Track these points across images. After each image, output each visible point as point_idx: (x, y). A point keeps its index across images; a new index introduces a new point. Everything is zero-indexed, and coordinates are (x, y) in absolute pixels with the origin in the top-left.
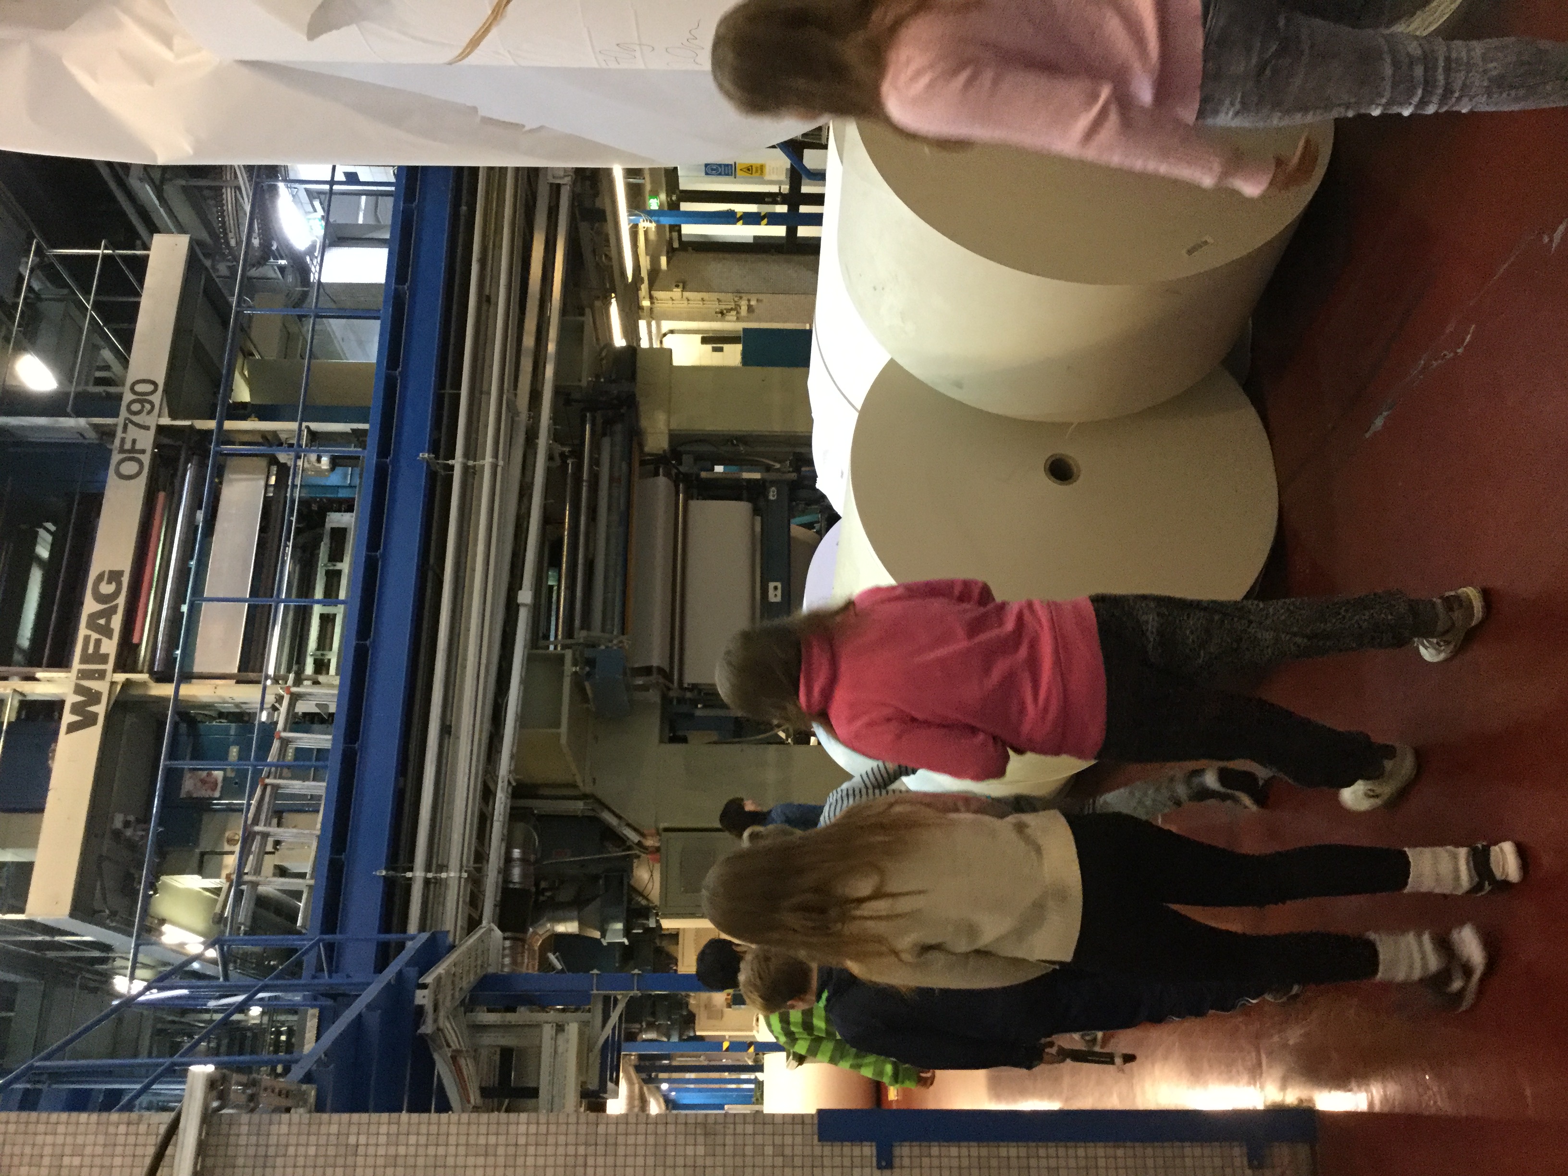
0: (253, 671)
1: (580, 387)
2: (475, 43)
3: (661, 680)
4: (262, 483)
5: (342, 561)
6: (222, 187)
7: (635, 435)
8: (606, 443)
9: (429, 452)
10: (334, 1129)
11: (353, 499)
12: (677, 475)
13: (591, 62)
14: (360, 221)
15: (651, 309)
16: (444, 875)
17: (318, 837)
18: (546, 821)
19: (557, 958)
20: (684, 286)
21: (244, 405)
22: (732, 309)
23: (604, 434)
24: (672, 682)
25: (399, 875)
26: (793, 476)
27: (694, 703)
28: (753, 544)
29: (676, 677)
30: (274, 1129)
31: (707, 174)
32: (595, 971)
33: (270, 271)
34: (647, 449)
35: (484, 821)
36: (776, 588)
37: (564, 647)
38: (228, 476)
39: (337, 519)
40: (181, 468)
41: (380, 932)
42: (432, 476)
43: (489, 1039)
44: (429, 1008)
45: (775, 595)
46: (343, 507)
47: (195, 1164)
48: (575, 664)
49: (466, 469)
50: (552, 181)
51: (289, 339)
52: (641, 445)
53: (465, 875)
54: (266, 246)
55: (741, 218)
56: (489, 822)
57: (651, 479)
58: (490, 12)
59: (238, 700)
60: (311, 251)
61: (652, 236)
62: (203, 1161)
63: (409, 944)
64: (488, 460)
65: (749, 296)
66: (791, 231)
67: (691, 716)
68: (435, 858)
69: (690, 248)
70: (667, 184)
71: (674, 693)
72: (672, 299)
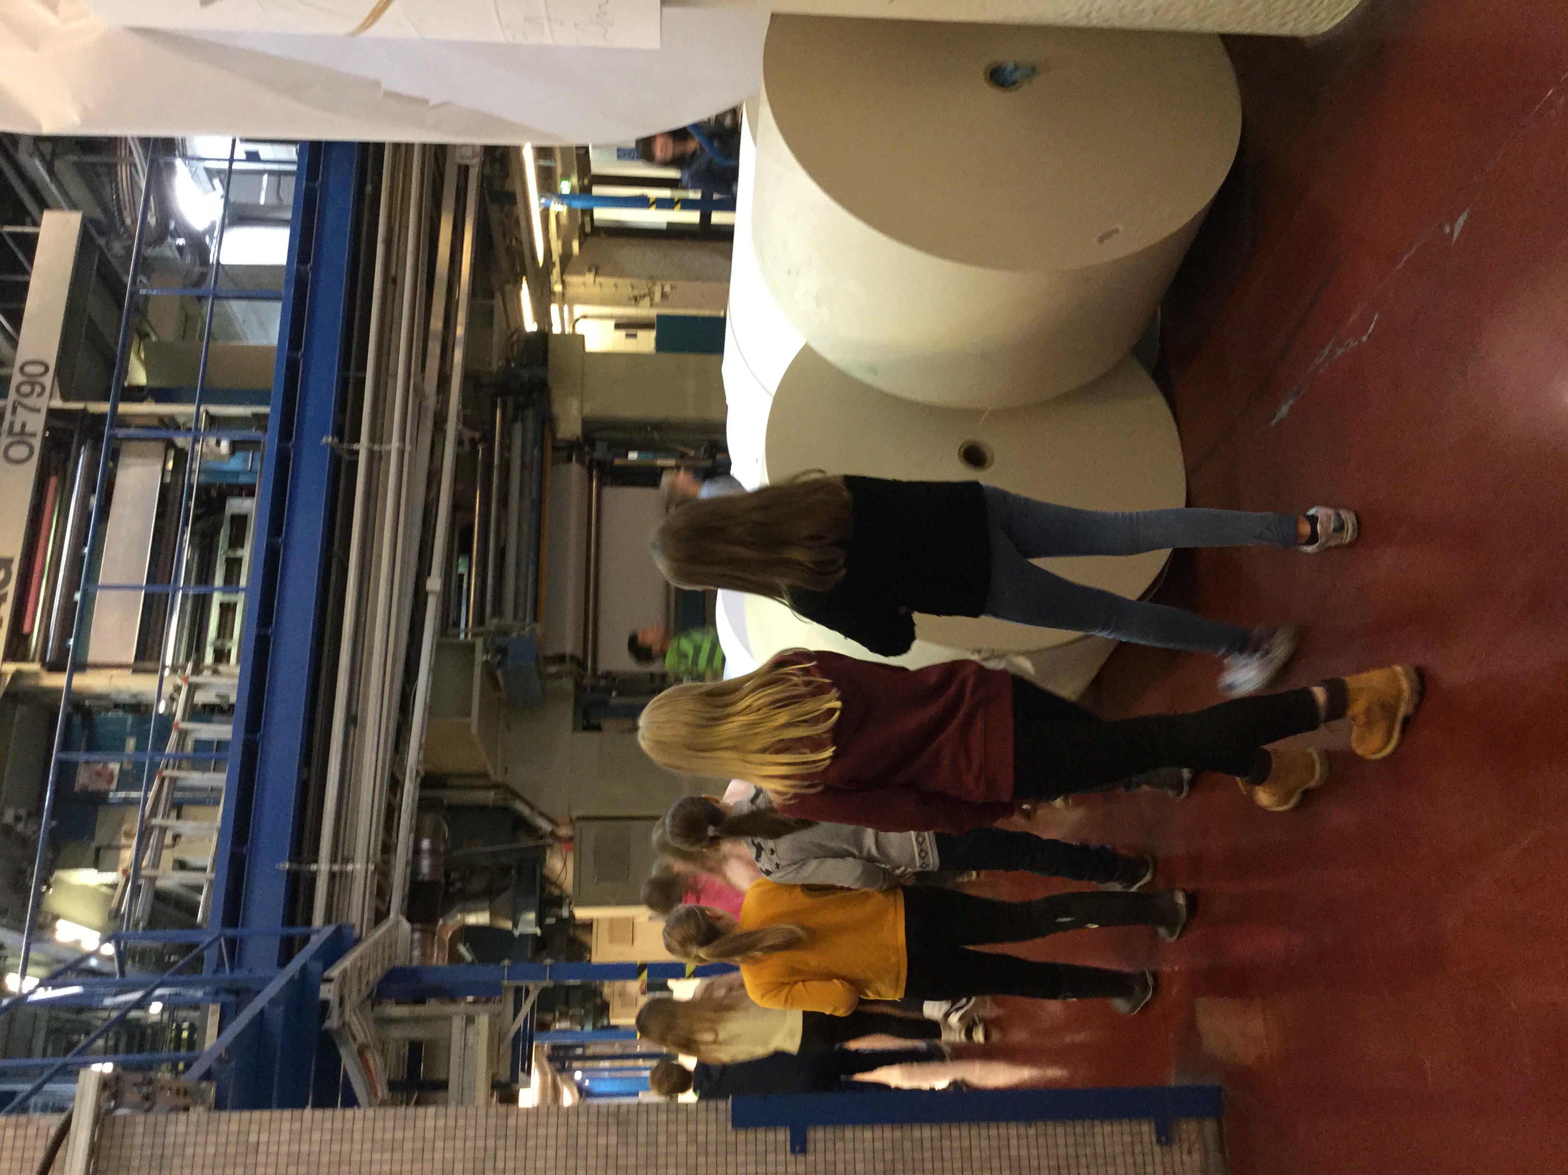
0: (150, 661)
1: (490, 372)
2: (376, 14)
3: (575, 668)
4: (159, 468)
5: (242, 546)
6: (116, 164)
7: (547, 421)
8: (518, 427)
9: (333, 436)
10: (234, 1127)
11: (254, 484)
12: (591, 460)
13: (498, 36)
14: (262, 201)
15: (564, 293)
16: (350, 867)
17: (219, 830)
18: (454, 811)
19: (467, 949)
20: (596, 270)
21: (140, 388)
22: (644, 296)
23: (515, 419)
24: (586, 669)
25: (303, 868)
26: (708, 462)
27: (608, 691)
29: (589, 665)
30: (171, 1128)
32: (507, 963)
33: (167, 251)
34: (560, 435)
35: (391, 813)
37: (475, 635)
38: (123, 461)
39: (237, 505)
40: (74, 452)
41: (283, 926)
42: (336, 461)
43: (397, 1033)
44: (334, 1003)
46: (244, 492)
47: (88, 1167)
48: (486, 651)
49: (371, 454)
50: (459, 160)
51: (187, 321)
52: (554, 431)
53: (372, 867)
54: (163, 224)
55: (654, 203)
56: (396, 813)
57: (564, 466)
59: (135, 690)
60: (210, 231)
61: (564, 220)
63: (314, 938)
64: (395, 444)
65: (663, 282)
66: (706, 217)
67: (604, 704)
68: (340, 850)
69: (602, 233)
70: (578, 165)
71: (586, 682)
72: (584, 284)
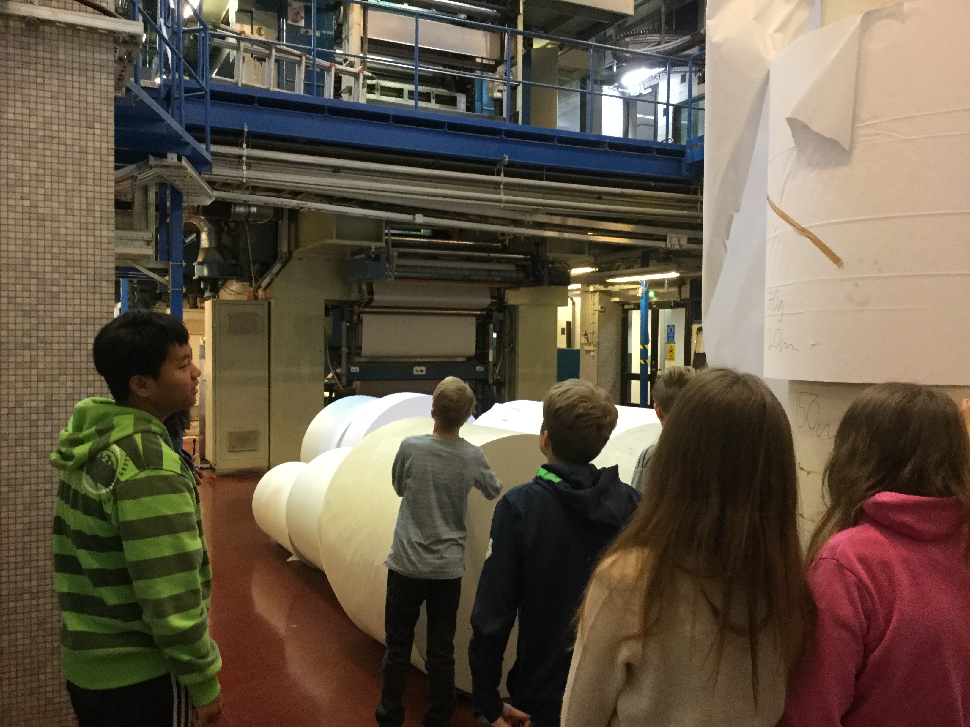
0: (369, 48)
1: (546, 252)
2: (784, 216)
3: (365, 301)
4: (485, 55)
5: (436, 102)
6: (660, 34)
7: (517, 284)
8: (512, 267)
9: (508, 161)
10: (104, 114)
11: (474, 112)
12: (491, 310)
13: (770, 283)
14: (639, 116)
15: (588, 292)
16: (244, 167)
17: (268, 89)
18: (274, 228)
19: (193, 239)
20: (602, 312)
21: (531, 45)
22: (588, 340)
23: (517, 266)
24: (365, 307)
25: (244, 139)
26: (491, 381)
27: (350, 321)
28: (450, 357)
29: (366, 310)
30: (104, 76)
31: (669, 326)
32: (184, 264)
33: (609, 60)
34: (507, 292)
35: (277, 192)
36: (422, 371)
37: (387, 241)
38: (488, 35)
39: (462, 100)
40: (495, 6)
41: (211, 127)
42: (494, 163)
43: (138, 196)
44: (164, 162)
45: (418, 371)
46: (469, 105)
47: (82, 26)
48: (376, 248)
49: (498, 183)
50: (669, 236)
51: (570, 72)
52: (510, 288)
53: (244, 181)
54: (627, 60)
55: (644, 347)
56: (276, 194)
57: (489, 295)
58: (803, 226)
59: (350, 38)
60: (620, 86)
61: (631, 293)
62: (84, 31)
63: (203, 146)
64: (504, 197)
65: (596, 351)
66: (636, 377)
67: (342, 318)
68: (255, 162)
69: (624, 315)
70: (664, 302)
71: (356, 308)
72: (594, 304)
